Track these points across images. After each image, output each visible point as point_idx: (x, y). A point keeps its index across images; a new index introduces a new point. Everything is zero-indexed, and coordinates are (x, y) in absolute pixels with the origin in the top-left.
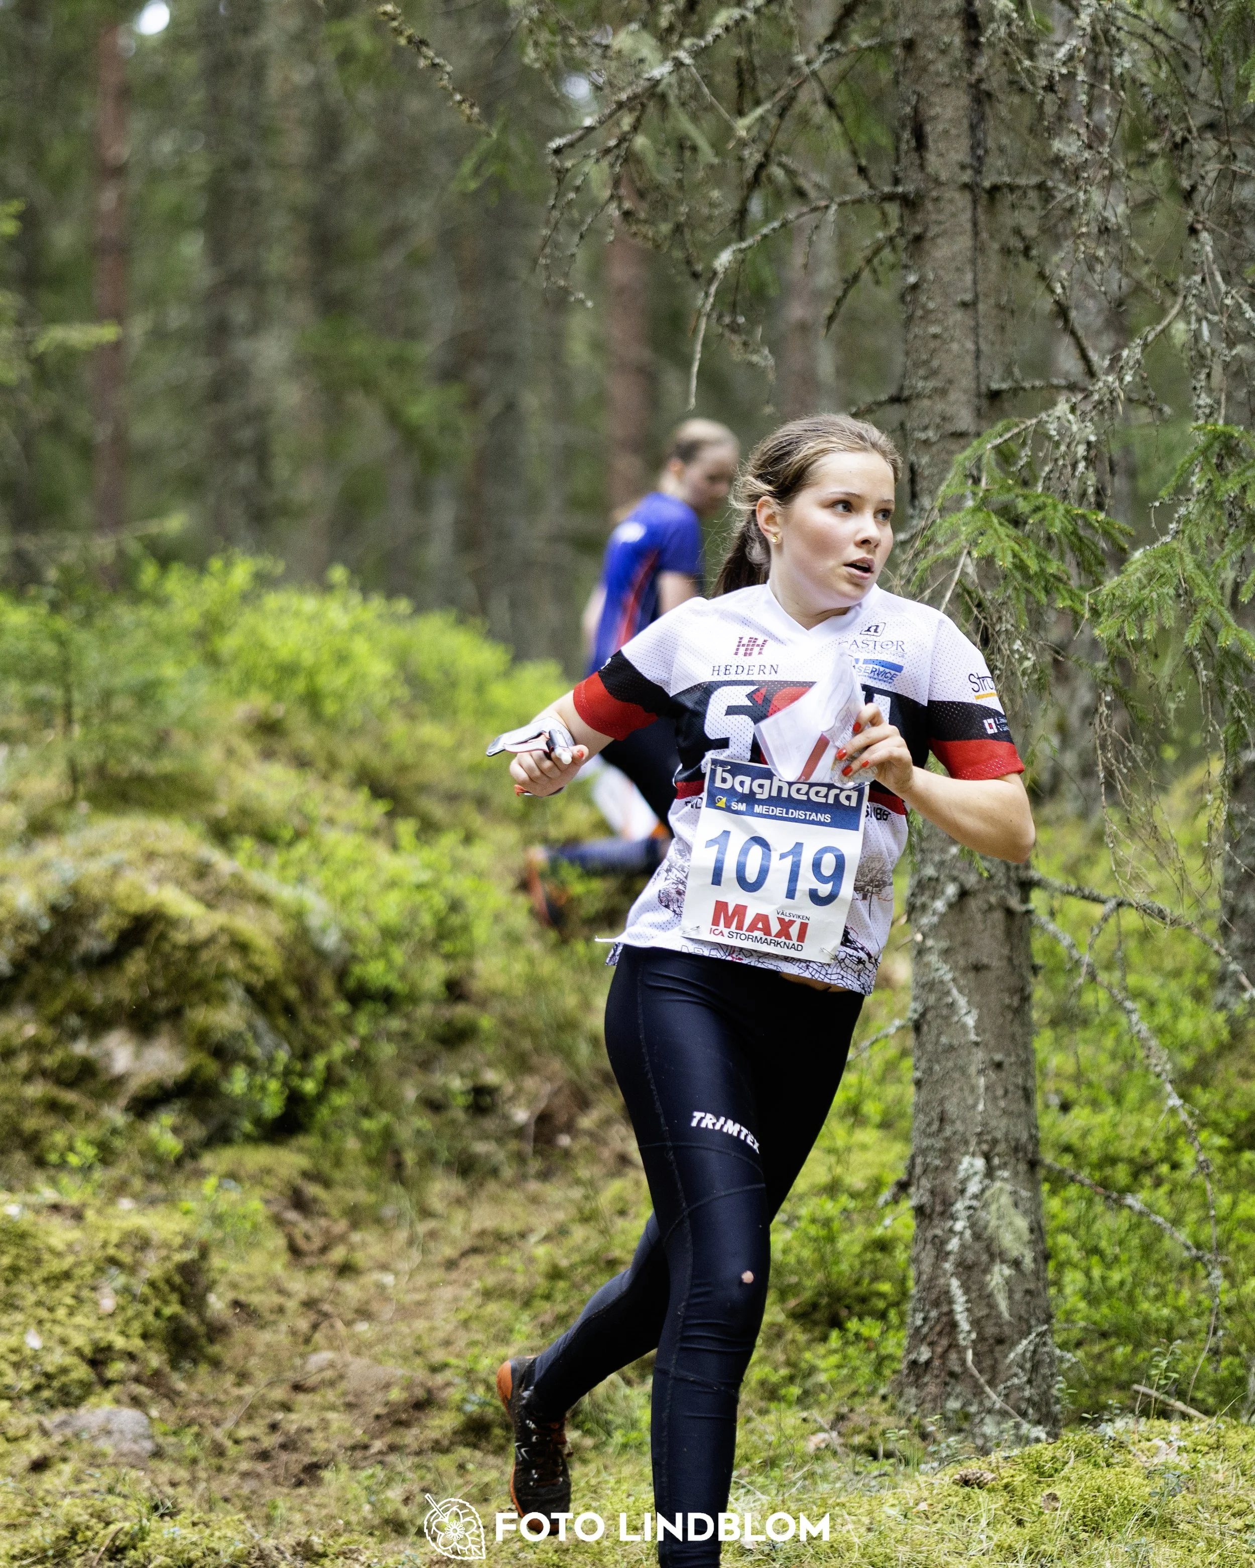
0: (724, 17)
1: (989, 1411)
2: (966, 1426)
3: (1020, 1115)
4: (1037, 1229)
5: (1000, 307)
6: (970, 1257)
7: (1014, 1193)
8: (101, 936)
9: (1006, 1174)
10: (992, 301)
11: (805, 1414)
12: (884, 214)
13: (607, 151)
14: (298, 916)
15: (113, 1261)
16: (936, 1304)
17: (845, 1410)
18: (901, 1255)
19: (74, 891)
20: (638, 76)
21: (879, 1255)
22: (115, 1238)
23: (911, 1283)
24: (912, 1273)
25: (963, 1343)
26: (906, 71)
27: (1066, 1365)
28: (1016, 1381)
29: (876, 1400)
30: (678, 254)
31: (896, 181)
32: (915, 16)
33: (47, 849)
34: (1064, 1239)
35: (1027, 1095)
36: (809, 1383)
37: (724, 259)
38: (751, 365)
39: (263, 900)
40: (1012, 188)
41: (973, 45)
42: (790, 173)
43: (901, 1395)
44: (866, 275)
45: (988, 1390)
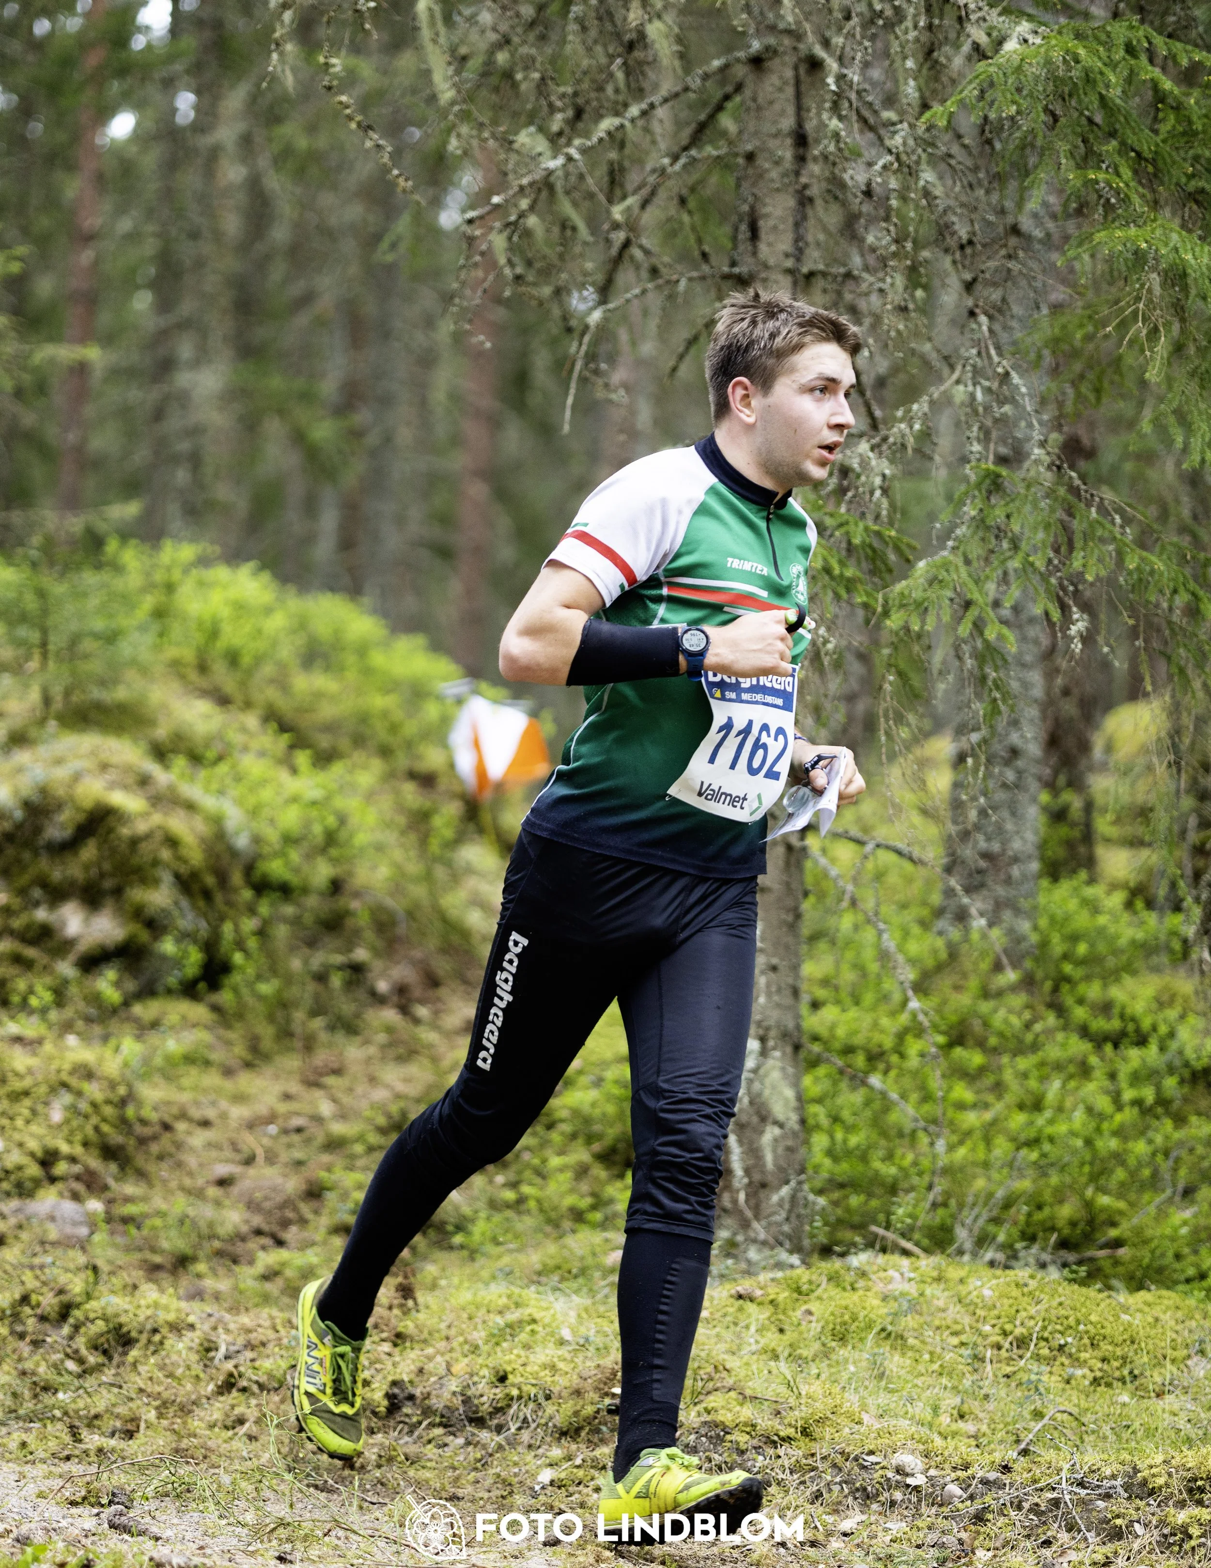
0: (607, 124)
1: (754, 1241)
2: (736, 1251)
3: (788, 1008)
4: (800, 1098)
7: (783, 1069)
8: (63, 827)
9: (777, 1054)
11: (605, 1235)
14: (217, 821)
15: (64, 1085)
19: (43, 791)
20: (537, 166)
22: (67, 1066)
25: (736, 1185)
26: (746, 177)
27: (819, 1208)
28: (778, 1218)
31: (733, 264)
32: (756, 133)
33: (23, 757)
35: (796, 992)
36: (609, 1210)
37: (596, 316)
39: (190, 807)
40: (824, 274)
41: (801, 159)
42: (647, 253)
45: (755, 1225)
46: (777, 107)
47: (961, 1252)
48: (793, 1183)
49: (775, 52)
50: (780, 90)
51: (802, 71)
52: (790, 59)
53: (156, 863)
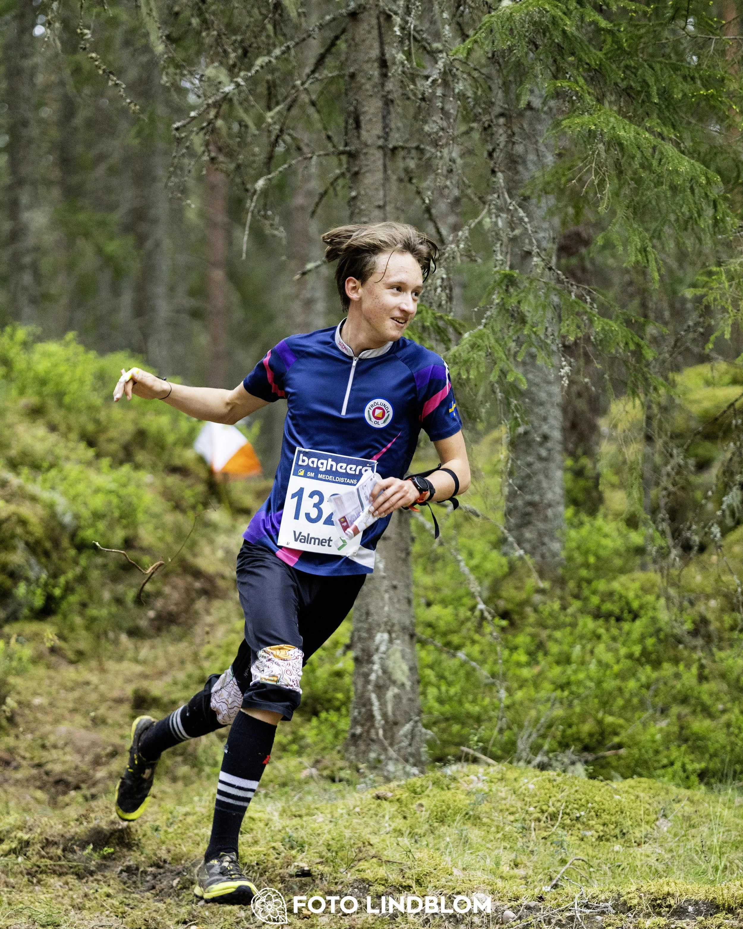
0: (260, 61)
1: (390, 759)
2: (379, 766)
3: (406, 611)
4: (413, 668)
5: (398, 209)
6: (381, 682)
7: (403, 651)
9: (399, 641)
10: (393, 205)
11: (300, 759)
12: (340, 160)
13: (203, 128)
16: (364, 705)
17: (319, 757)
18: (347, 680)
20: (218, 90)
21: (336, 678)
23: (352, 694)
24: (353, 688)
25: (377, 725)
26: (351, 89)
27: (428, 737)
28: (403, 744)
29: (335, 752)
30: (238, 180)
31: (346, 145)
32: (355, 60)
34: (428, 672)
35: (409, 602)
36: (302, 743)
37: (261, 183)
38: (274, 236)
40: (403, 148)
41: (384, 76)
42: (294, 139)
43: (346, 750)
44: (331, 191)
45: (390, 749)
46: (368, 43)
47: (519, 760)
48: (411, 723)
49: (365, 8)
50: (369, 32)
51: (382, 19)
52: (374, 12)
53: (13, 536)
